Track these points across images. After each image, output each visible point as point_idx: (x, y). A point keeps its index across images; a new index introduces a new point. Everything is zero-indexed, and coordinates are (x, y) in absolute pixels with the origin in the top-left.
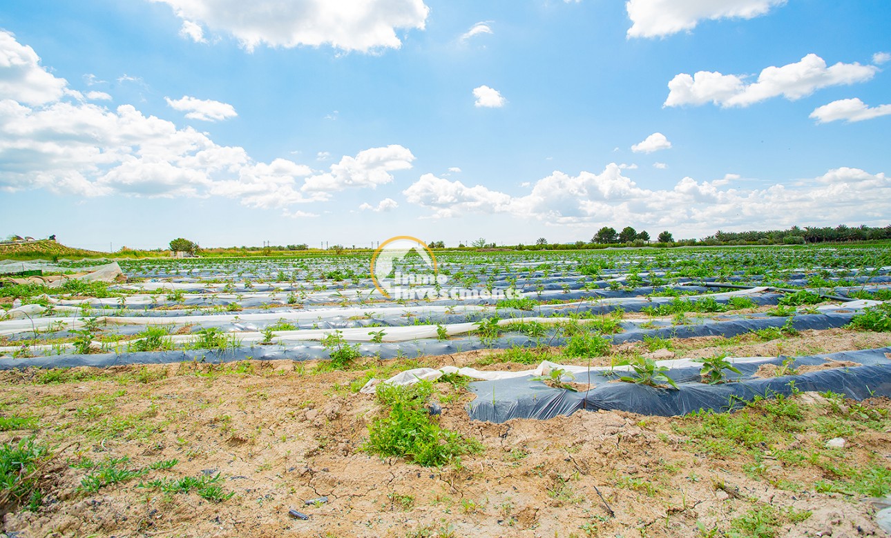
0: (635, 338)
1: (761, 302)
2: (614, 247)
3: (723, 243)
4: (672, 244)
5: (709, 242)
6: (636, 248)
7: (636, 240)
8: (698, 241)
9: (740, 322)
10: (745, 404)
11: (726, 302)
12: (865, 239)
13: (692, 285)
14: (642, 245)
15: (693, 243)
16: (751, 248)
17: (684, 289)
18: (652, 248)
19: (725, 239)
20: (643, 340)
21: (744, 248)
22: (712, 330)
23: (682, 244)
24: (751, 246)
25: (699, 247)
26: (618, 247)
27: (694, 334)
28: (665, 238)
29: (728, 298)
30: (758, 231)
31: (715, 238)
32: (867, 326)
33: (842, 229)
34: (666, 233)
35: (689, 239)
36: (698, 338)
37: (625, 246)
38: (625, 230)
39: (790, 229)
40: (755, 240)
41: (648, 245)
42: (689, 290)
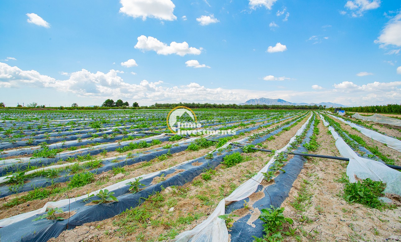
2: (113, 109)
3: (157, 108)
4: (138, 108)
5: (152, 107)
6: (123, 109)
7: (123, 106)
8: (148, 106)
12: (199, 108)
14: (126, 108)
15: (146, 108)
18: (130, 109)
19: (158, 106)
21: (165, 110)
23: (142, 108)
24: (167, 109)
25: (149, 109)
26: (115, 109)
28: (136, 105)
30: (170, 103)
31: (155, 106)
33: (193, 104)
34: (136, 103)
35: (145, 106)
37: (118, 109)
38: (118, 101)
39: (179, 103)
40: (168, 107)
41: (128, 108)
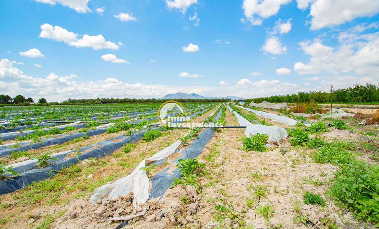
0: (5, 154)
1: (78, 127)
2: (10, 106)
3: (71, 104)
4: (46, 104)
5: (65, 103)
6: (25, 106)
7: (25, 102)
8: (60, 103)
9: (66, 137)
10: (57, 173)
11: (63, 129)
12: (119, 103)
13: (50, 123)
14: (29, 105)
15: (57, 104)
16: (82, 106)
17: (45, 125)
18: (35, 106)
19: (72, 102)
20: (10, 154)
21: (80, 106)
22: (53, 142)
23: (51, 104)
24: (83, 105)
25: (60, 105)
26: (12, 106)
27: (43, 146)
28: (43, 101)
29: (64, 127)
30: (85, 99)
31: (68, 102)
32: (111, 132)
33: (112, 99)
34: (43, 99)
35: (55, 102)
36: (45, 148)
37: (17, 105)
38: (17, 97)
39: (96, 99)
40: (84, 103)
41: (33, 105)
42: (47, 125)
